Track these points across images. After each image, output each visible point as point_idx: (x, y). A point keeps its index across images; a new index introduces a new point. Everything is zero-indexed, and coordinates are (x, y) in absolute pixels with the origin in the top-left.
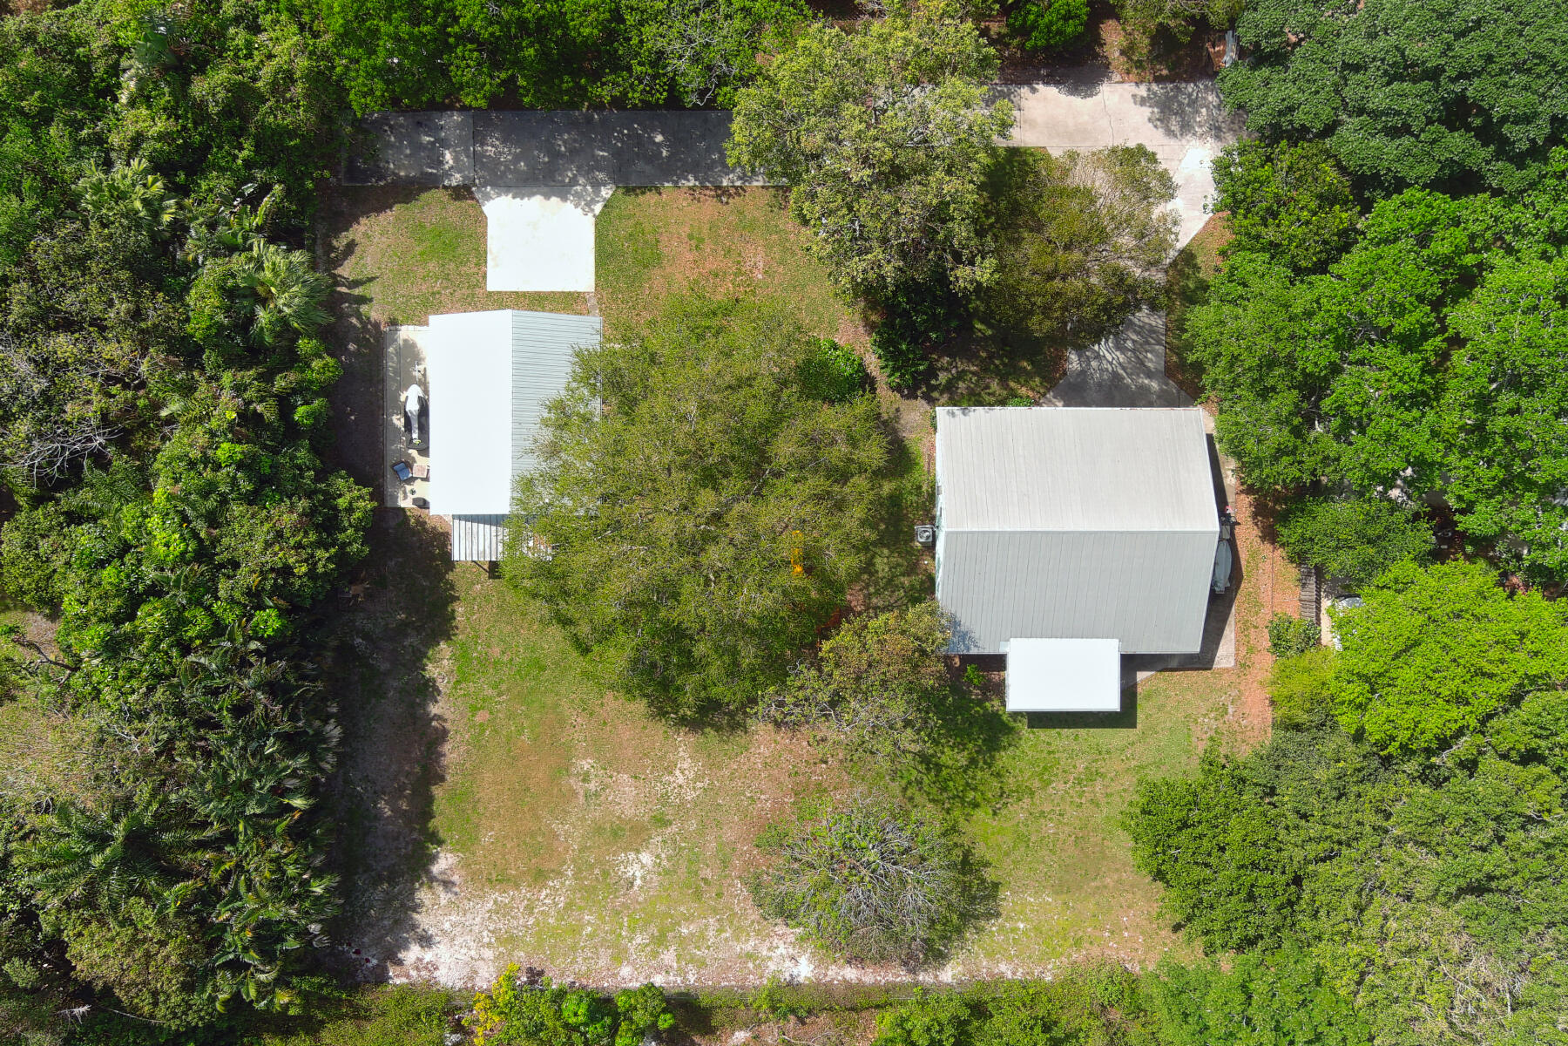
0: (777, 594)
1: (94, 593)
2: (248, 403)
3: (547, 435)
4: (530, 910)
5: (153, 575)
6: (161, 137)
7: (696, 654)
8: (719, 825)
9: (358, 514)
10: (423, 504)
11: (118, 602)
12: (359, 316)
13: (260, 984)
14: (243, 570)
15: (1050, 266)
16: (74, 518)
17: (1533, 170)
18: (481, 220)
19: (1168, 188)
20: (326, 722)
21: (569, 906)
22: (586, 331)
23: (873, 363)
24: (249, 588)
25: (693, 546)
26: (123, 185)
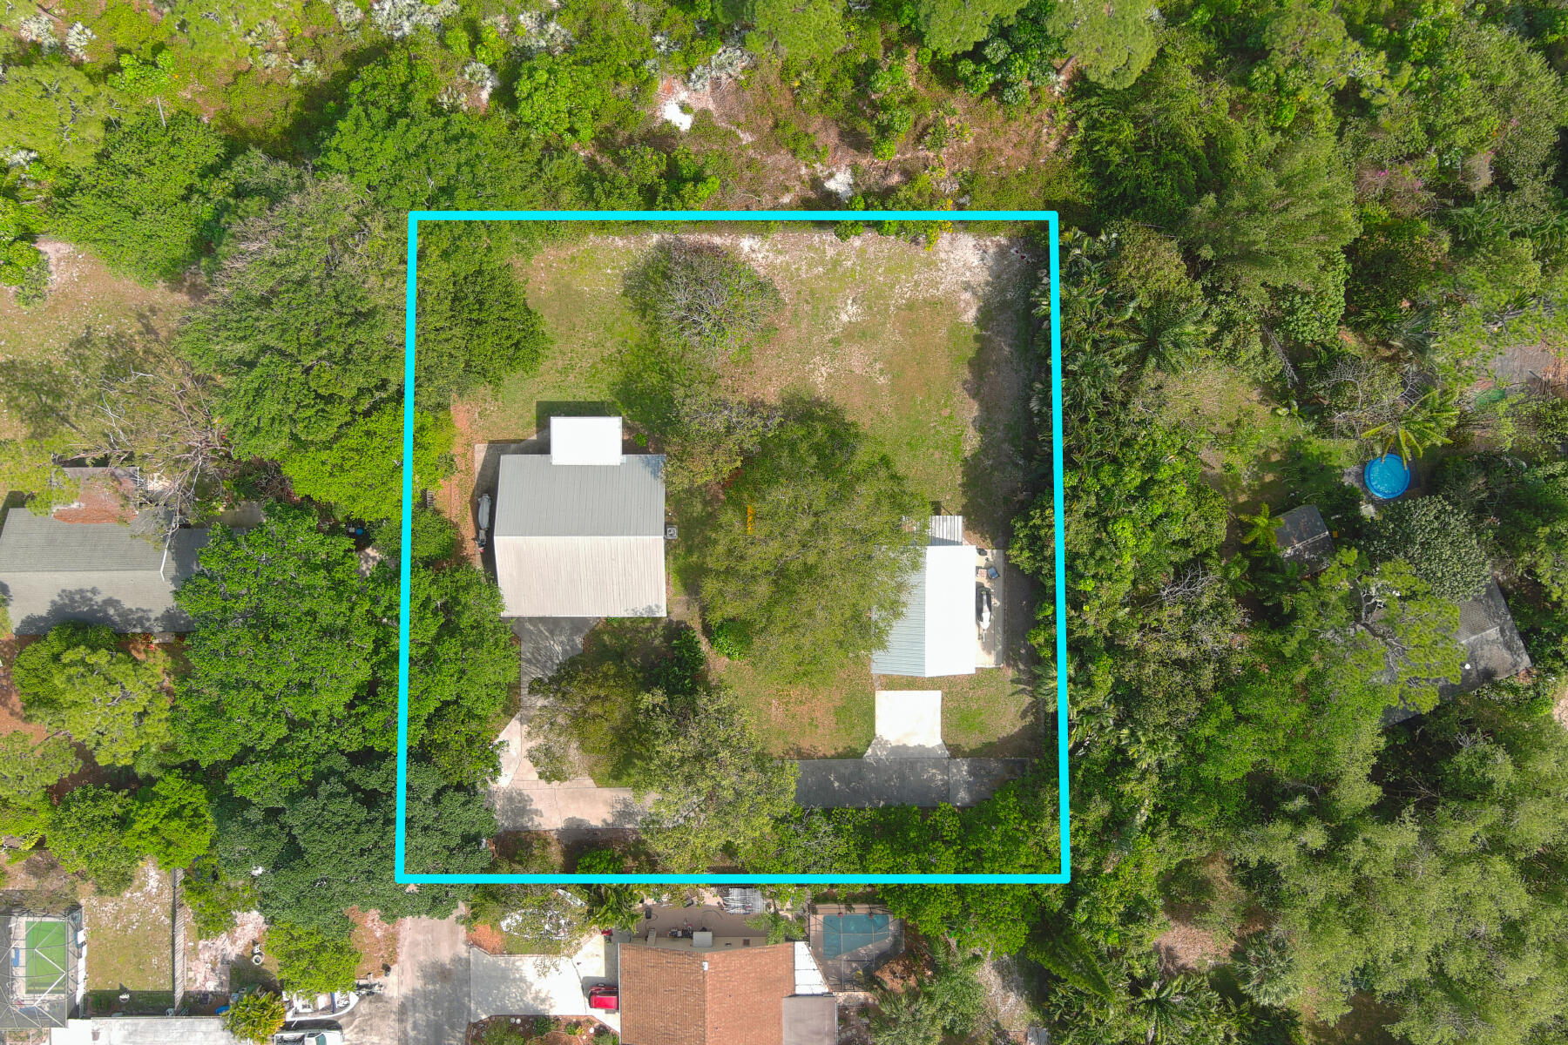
0: (769, 498)
1: (1167, 497)
2: (1079, 616)
3: (903, 597)
4: (917, 284)
5: (1133, 508)
6: (1126, 780)
7: (815, 458)
8: (799, 340)
9: (1017, 546)
10: (981, 552)
11: (1152, 493)
12: (1019, 670)
13: (1080, 247)
14: (1082, 512)
15: (607, 704)
16: (1185, 543)
17: (324, 765)
18: (944, 735)
19: (531, 756)
20: (1040, 411)
21: (892, 287)
22: (882, 663)
23: (704, 646)
24: (1078, 501)
25: (818, 529)
26: (1150, 752)
